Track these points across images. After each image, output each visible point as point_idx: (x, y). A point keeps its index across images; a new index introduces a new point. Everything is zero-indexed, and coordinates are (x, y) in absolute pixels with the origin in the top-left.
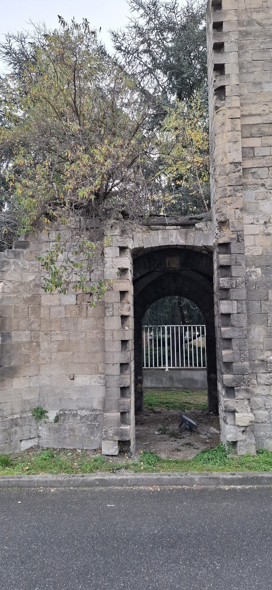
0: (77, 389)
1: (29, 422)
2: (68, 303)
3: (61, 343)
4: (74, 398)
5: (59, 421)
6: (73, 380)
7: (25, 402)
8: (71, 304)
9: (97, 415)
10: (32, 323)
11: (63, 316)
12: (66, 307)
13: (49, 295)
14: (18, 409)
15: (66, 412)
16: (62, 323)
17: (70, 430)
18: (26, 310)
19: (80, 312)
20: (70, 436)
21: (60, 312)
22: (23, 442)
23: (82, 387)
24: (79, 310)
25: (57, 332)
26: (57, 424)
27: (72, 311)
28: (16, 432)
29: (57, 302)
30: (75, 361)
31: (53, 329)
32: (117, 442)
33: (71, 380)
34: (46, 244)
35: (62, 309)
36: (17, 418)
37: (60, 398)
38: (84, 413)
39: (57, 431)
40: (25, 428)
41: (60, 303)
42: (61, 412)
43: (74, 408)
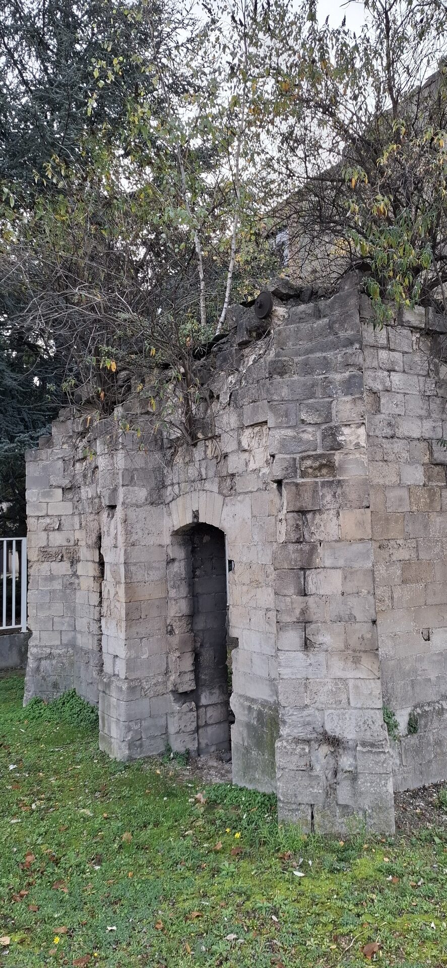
0: (435, 658)
2: (412, 482)
3: (406, 564)
4: (433, 678)
5: (419, 730)
6: (429, 639)
8: (417, 483)
11: (406, 509)
12: (409, 488)
13: (381, 463)
15: (427, 708)
16: (406, 523)
17: (436, 744)
19: (432, 501)
20: (435, 756)
21: (401, 499)
24: (429, 496)
25: (398, 542)
26: (415, 736)
27: (419, 499)
29: (394, 479)
30: (429, 601)
31: (392, 535)
33: (426, 640)
34: (372, 350)
35: (404, 493)
37: (412, 681)
39: (418, 750)
41: (400, 480)
42: (419, 710)
43: (435, 699)
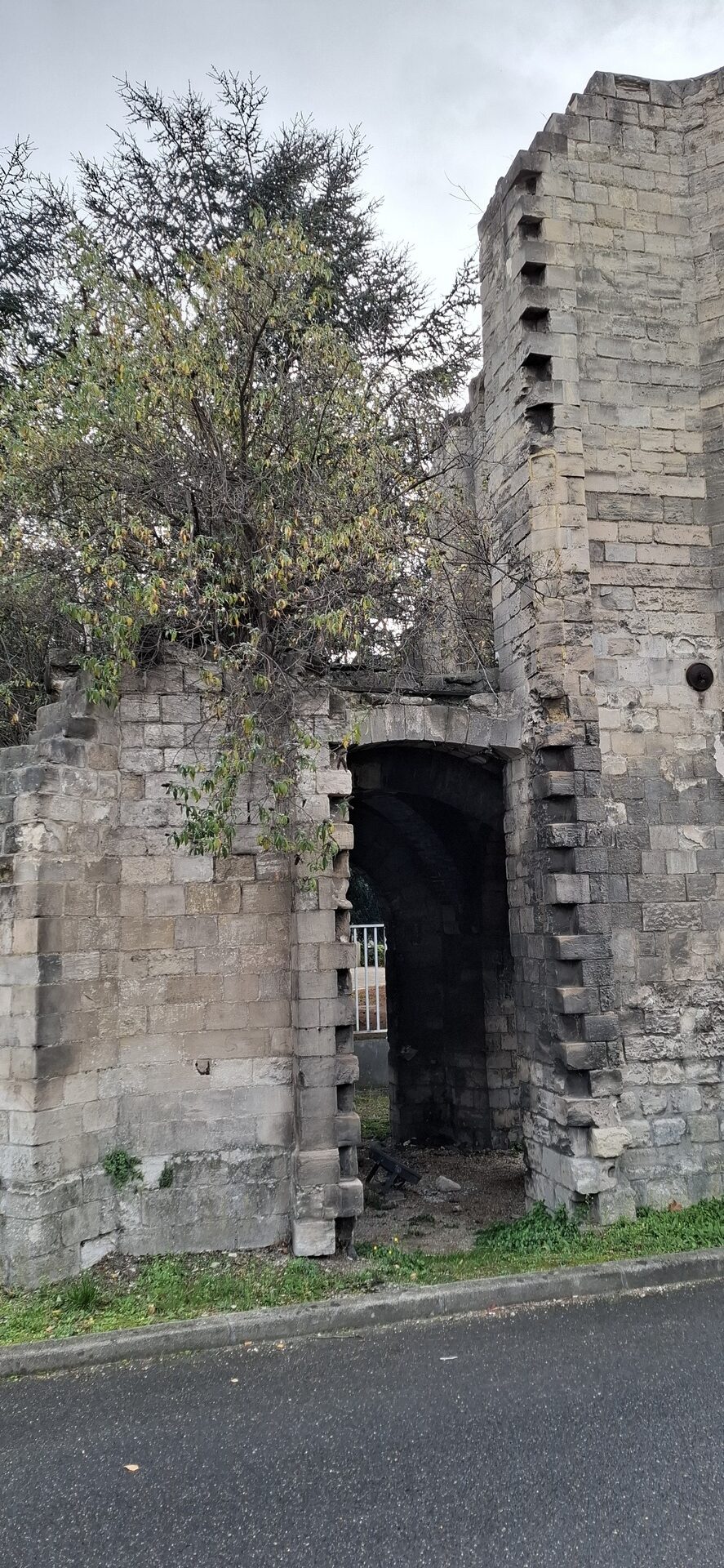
0: (217, 1097)
1: (99, 1191)
2: (193, 879)
3: (176, 980)
4: (210, 1120)
5: (174, 1184)
6: (208, 1073)
7: (89, 1139)
8: (201, 879)
9: (271, 1160)
10: (103, 931)
11: (180, 911)
12: (187, 887)
13: (142, 858)
14: (74, 1161)
15: (191, 1158)
16: (177, 928)
17: (203, 1203)
18: (90, 897)
19: (224, 901)
20: (202, 1219)
21: (172, 900)
22: (86, 1245)
23: (228, 1092)
24: (219, 896)
25: (163, 952)
26: (167, 1190)
27: (204, 898)
28: (72, 1222)
29: (163, 876)
30: (211, 1025)
31: (154, 944)
32: (334, 1222)
33: (202, 1074)
34: (134, 727)
35: (178, 893)
36: (75, 1183)
37: (174, 1124)
38: (237, 1157)
39: (169, 1209)
40: (92, 1208)
41: (172, 877)
42: (178, 1160)
43: (210, 1147)
